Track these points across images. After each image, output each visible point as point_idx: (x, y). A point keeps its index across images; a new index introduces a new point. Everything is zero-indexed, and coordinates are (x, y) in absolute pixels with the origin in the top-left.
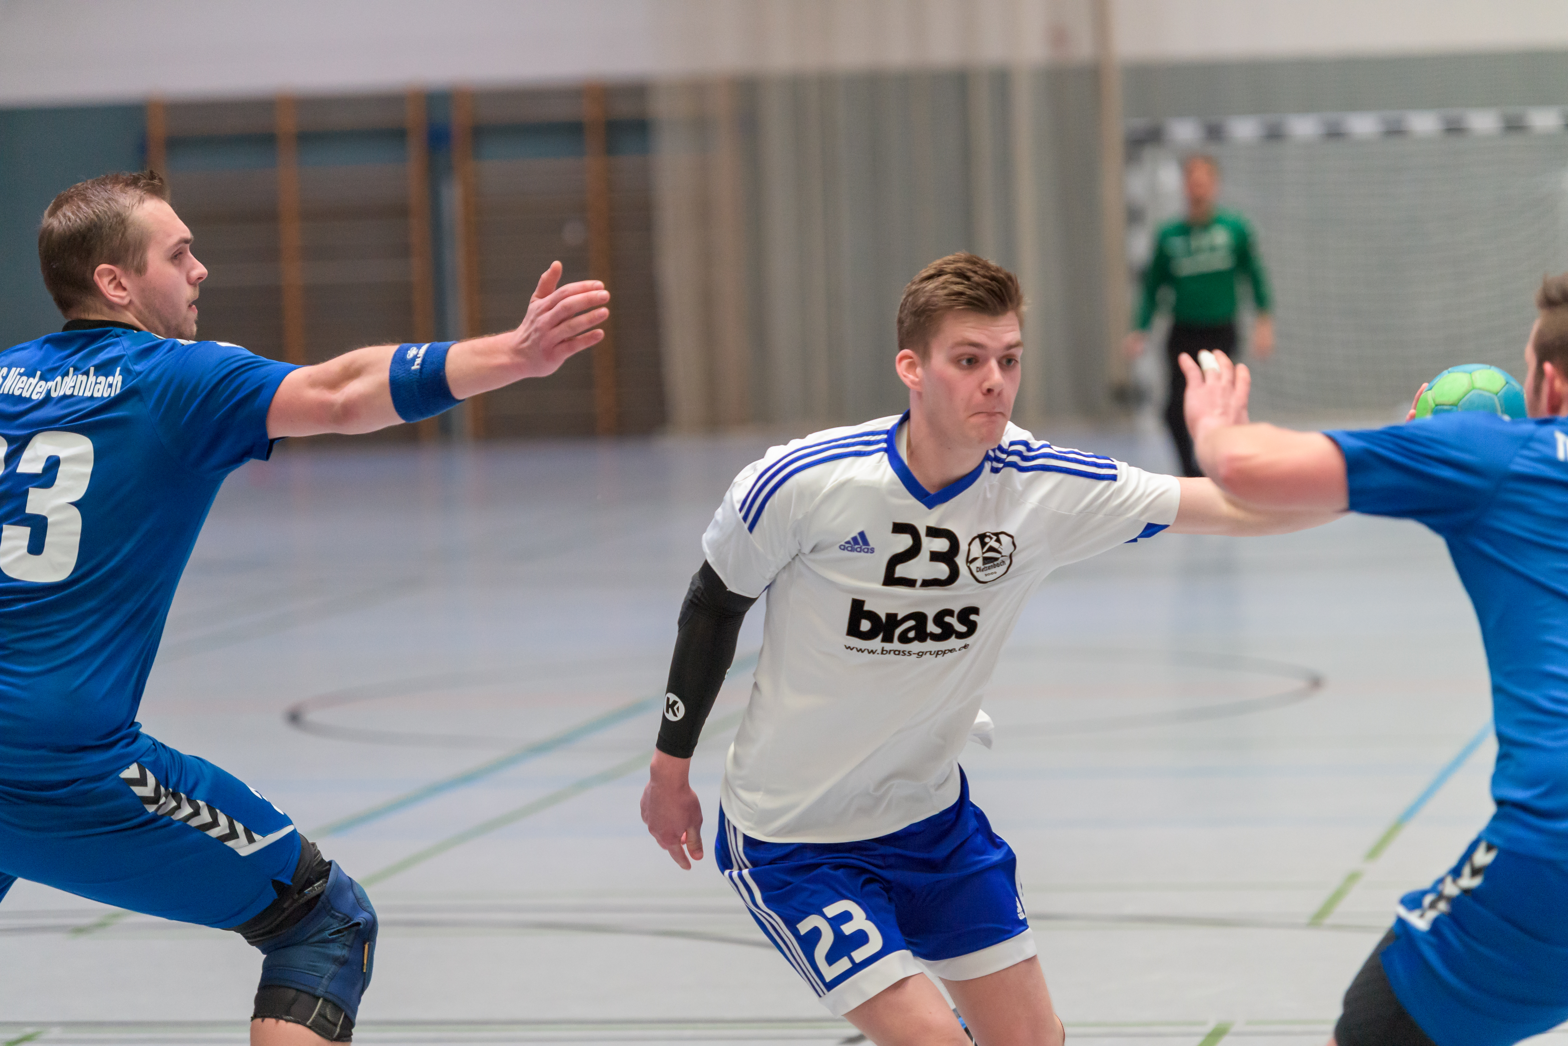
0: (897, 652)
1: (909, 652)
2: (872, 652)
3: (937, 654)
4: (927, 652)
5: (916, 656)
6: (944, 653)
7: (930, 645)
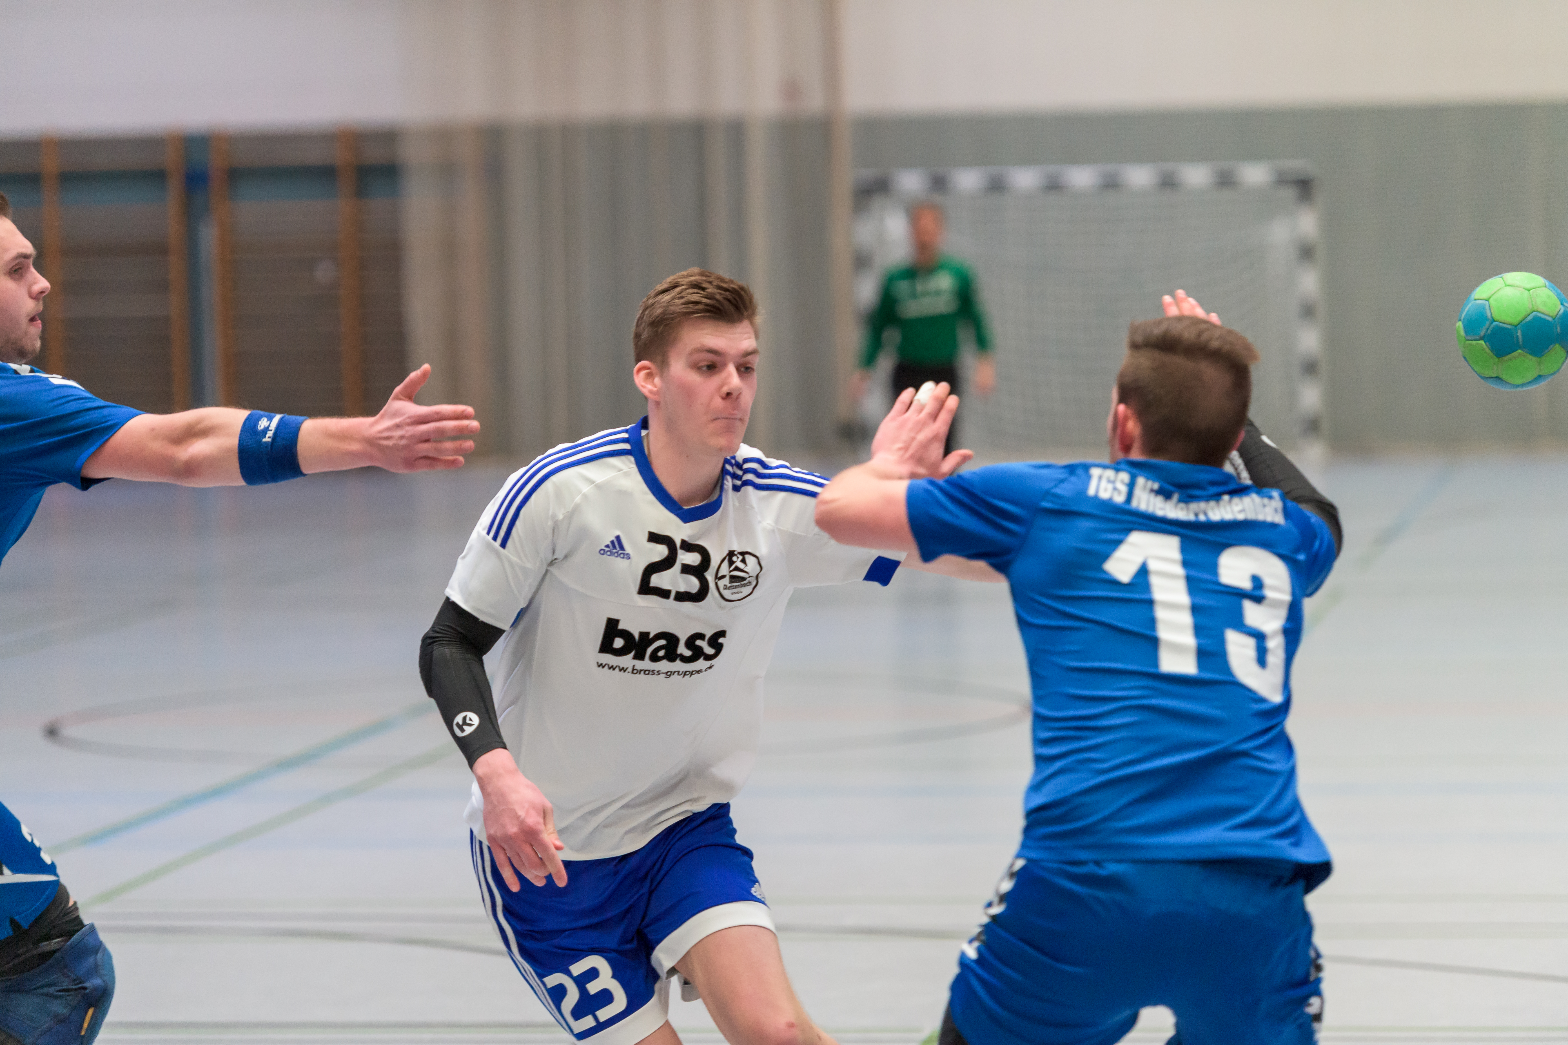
0: (647, 672)
1: (658, 671)
2: (623, 670)
3: (685, 675)
4: (675, 672)
5: (664, 675)
6: (692, 673)
7: (678, 665)
